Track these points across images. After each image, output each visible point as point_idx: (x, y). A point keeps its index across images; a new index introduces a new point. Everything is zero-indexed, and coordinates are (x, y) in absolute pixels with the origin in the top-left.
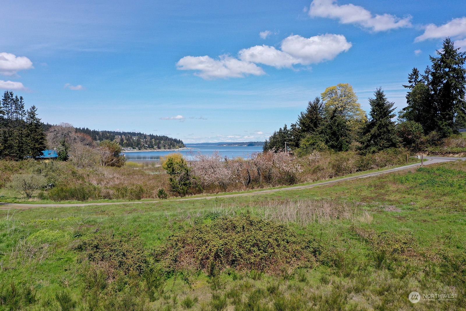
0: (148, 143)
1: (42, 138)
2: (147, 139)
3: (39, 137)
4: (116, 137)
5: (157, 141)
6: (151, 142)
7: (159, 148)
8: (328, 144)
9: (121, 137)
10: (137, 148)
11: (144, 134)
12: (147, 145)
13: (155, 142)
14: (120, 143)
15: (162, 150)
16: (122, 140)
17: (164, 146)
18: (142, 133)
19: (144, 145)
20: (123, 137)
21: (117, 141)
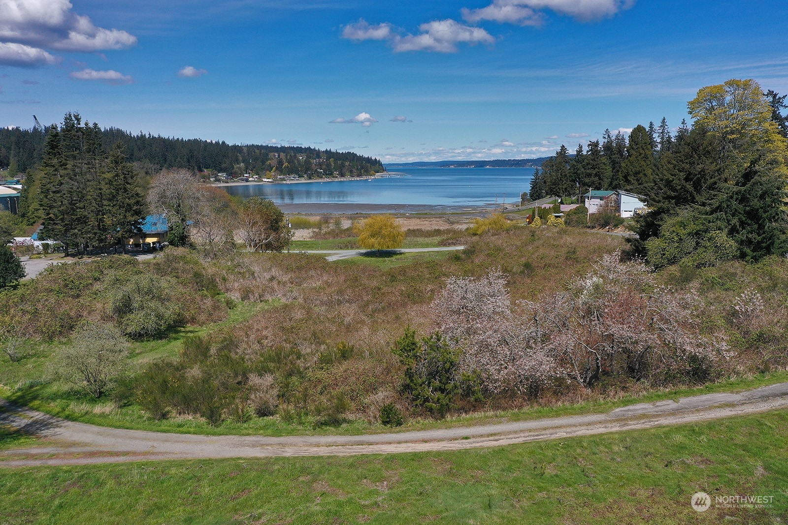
0: (324, 167)
1: (137, 203)
2: (321, 158)
3: (132, 201)
4: (271, 155)
5: (339, 162)
6: (328, 165)
7: (342, 175)
8: (735, 236)
9: (279, 156)
10: (305, 176)
11: (317, 149)
12: (321, 171)
13: (335, 163)
14: (277, 168)
15: (348, 178)
16: (280, 162)
17: (351, 172)
18: (312, 147)
19: (316, 170)
20: (282, 155)
21: (273, 165)
